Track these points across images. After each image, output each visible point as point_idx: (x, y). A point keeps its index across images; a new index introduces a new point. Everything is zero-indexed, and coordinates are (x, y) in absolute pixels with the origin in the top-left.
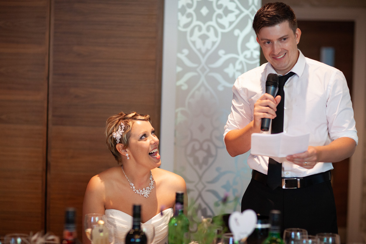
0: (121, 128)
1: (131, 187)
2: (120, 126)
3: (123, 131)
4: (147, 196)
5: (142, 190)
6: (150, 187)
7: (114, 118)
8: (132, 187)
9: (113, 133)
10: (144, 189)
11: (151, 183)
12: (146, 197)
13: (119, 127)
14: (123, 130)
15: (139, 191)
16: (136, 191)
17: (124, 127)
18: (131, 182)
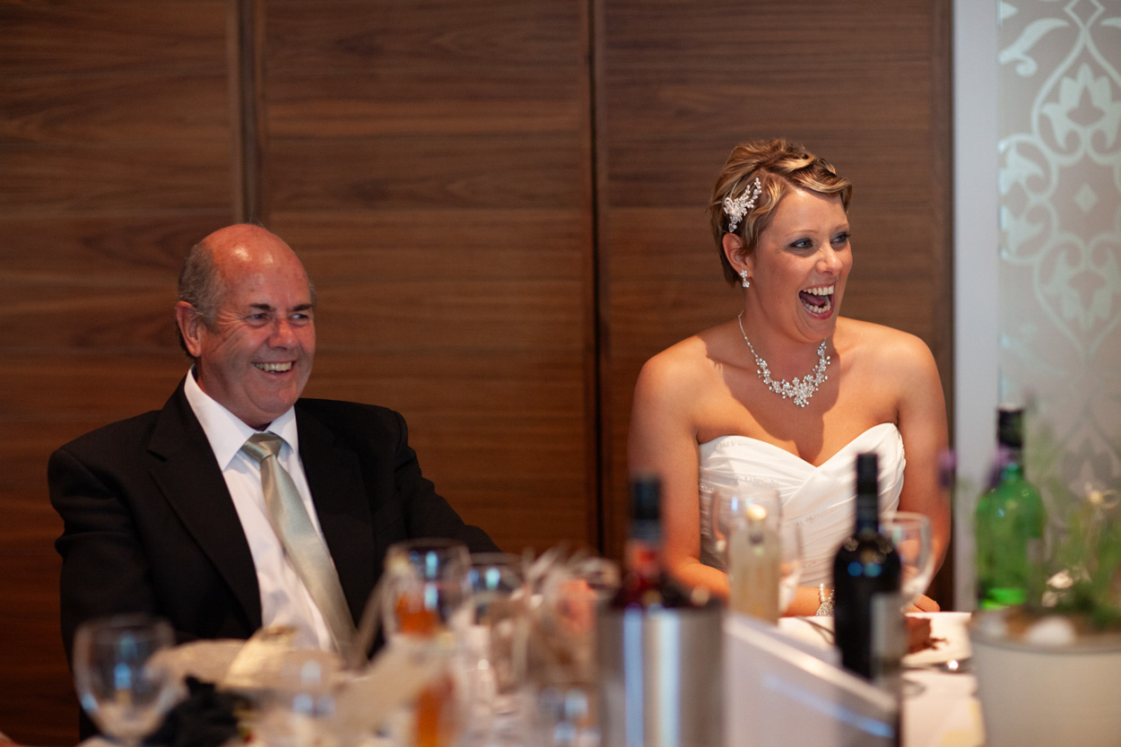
0: (751, 195)
1: (759, 372)
2: (749, 186)
3: (753, 206)
4: (805, 401)
5: (791, 384)
6: (815, 377)
7: (750, 153)
8: (762, 370)
9: (728, 198)
10: (796, 380)
11: (819, 365)
12: (800, 405)
13: (746, 188)
14: (752, 201)
15: (781, 386)
16: (771, 384)
17: (759, 195)
18: (759, 357)
